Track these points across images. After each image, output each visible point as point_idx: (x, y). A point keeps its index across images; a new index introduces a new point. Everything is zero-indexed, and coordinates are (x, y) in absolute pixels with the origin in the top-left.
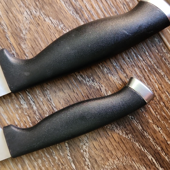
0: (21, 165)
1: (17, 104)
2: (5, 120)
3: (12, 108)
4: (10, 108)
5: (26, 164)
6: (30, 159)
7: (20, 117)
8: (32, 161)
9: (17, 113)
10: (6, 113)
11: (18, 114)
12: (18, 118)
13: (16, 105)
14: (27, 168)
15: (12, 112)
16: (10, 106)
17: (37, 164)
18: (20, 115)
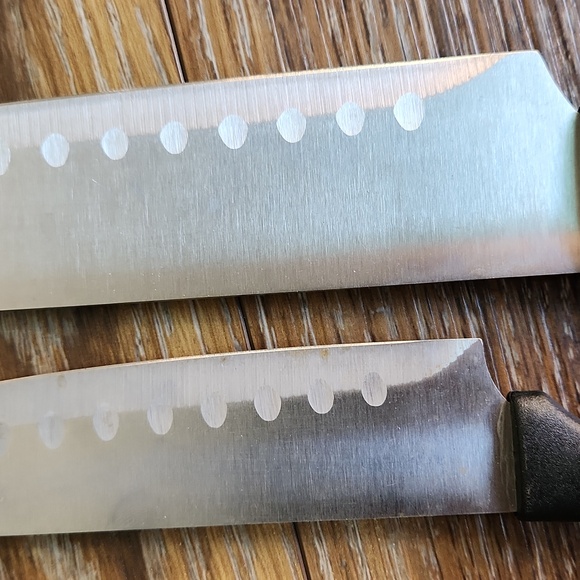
0: (514, 554)
1: (568, 322)
2: (508, 367)
3: (547, 331)
4: (538, 329)
5: (533, 556)
6: (554, 544)
7: (564, 373)
8: (557, 552)
9: (560, 356)
10: (521, 343)
11: (562, 362)
12: (558, 377)
13: (565, 324)
14: (535, 573)
15: (542, 348)
16: (543, 319)
17: (573, 568)
18: (567, 364)
